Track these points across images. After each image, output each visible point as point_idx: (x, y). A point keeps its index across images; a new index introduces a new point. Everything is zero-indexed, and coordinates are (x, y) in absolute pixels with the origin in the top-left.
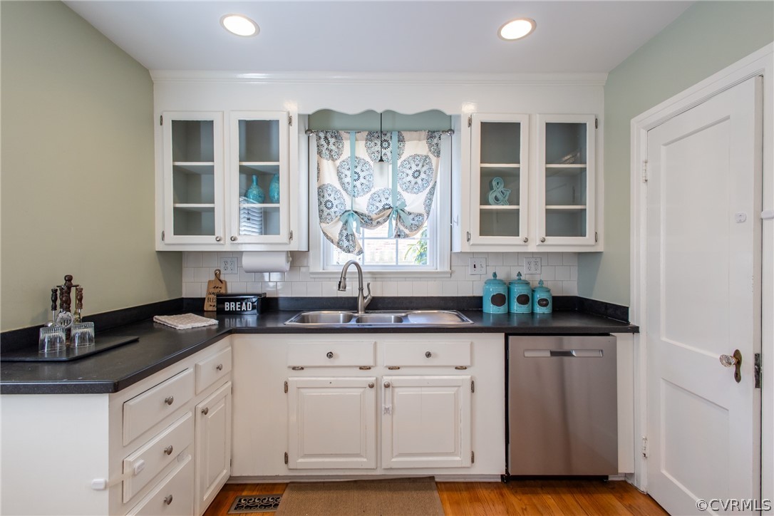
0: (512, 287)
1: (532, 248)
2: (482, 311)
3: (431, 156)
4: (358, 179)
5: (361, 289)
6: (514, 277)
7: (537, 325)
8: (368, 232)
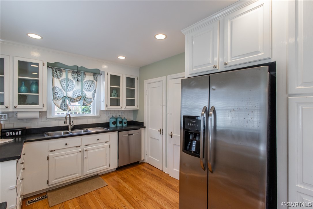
0: (117, 119)
1: (123, 109)
2: (109, 126)
3: (94, 81)
4: (68, 86)
5: (70, 123)
6: (118, 116)
7: (124, 128)
8: (72, 104)
